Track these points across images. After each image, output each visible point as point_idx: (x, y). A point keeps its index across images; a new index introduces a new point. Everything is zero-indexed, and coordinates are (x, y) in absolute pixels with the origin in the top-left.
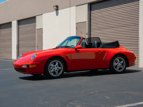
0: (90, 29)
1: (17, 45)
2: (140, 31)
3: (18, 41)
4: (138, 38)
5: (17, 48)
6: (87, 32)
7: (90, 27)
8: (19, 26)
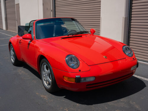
0: (55, 5)
1: (5, 18)
2: (101, 10)
3: (6, 14)
4: (100, 17)
5: (5, 20)
6: (52, 9)
7: (55, 4)
8: (6, 1)
